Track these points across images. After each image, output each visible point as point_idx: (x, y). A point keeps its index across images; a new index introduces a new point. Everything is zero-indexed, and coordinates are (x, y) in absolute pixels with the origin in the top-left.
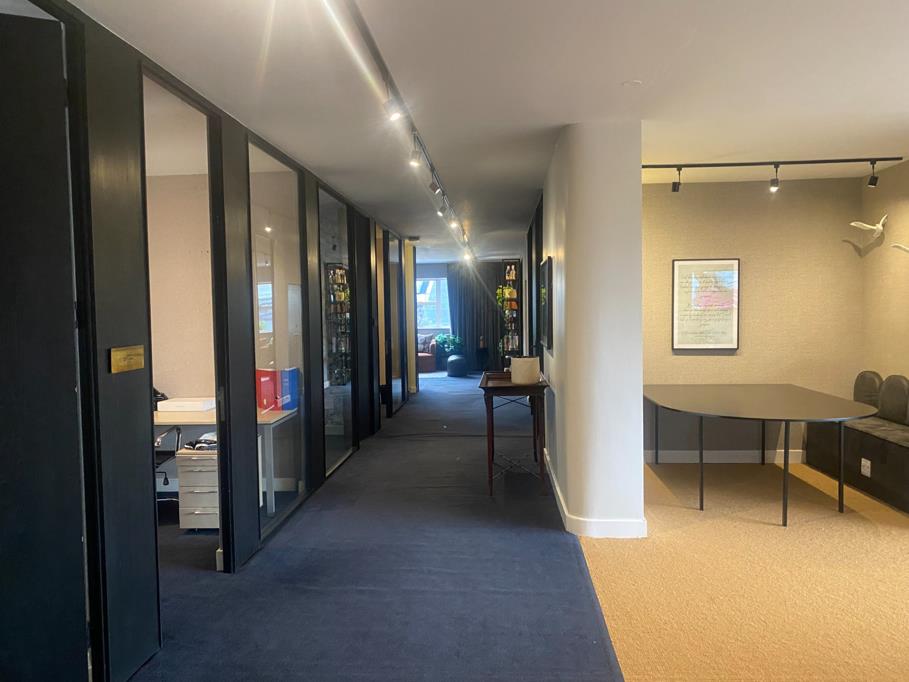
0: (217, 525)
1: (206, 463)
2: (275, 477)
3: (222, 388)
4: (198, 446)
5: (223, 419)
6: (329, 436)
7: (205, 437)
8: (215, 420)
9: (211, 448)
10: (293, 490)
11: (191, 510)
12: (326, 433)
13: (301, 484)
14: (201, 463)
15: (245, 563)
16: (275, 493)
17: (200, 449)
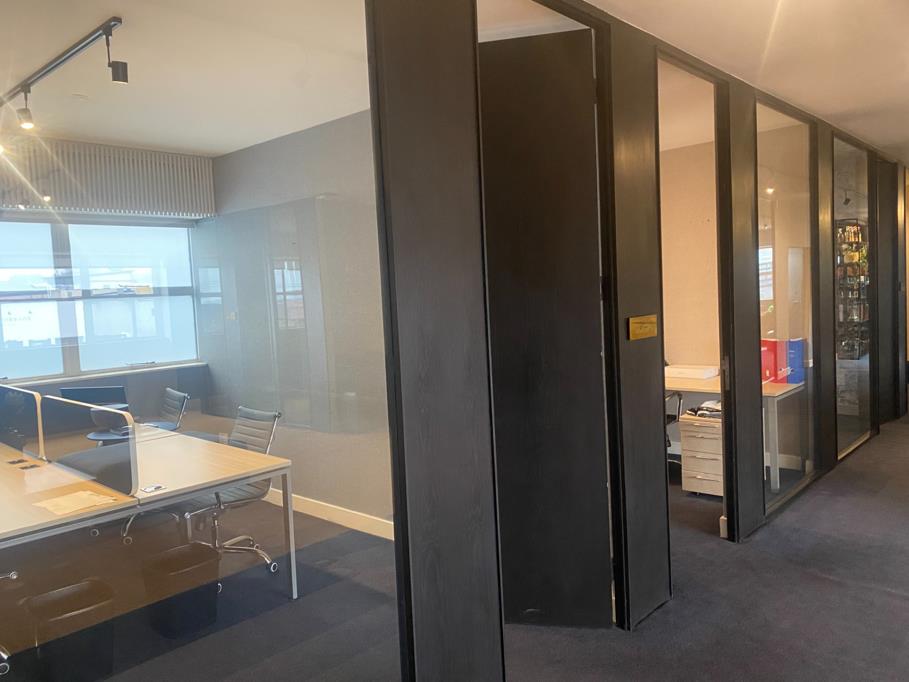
0: (720, 492)
1: (709, 430)
2: (780, 453)
3: (727, 358)
4: (699, 412)
5: (728, 388)
6: (840, 415)
7: (707, 404)
8: (719, 389)
9: (713, 416)
10: (799, 469)
11: (693, 474)
12: (839, 412)
13: (809, 464)
14: (704, 429)
15: (749, 536)
16: (780, 469)
17: (702, 415)
